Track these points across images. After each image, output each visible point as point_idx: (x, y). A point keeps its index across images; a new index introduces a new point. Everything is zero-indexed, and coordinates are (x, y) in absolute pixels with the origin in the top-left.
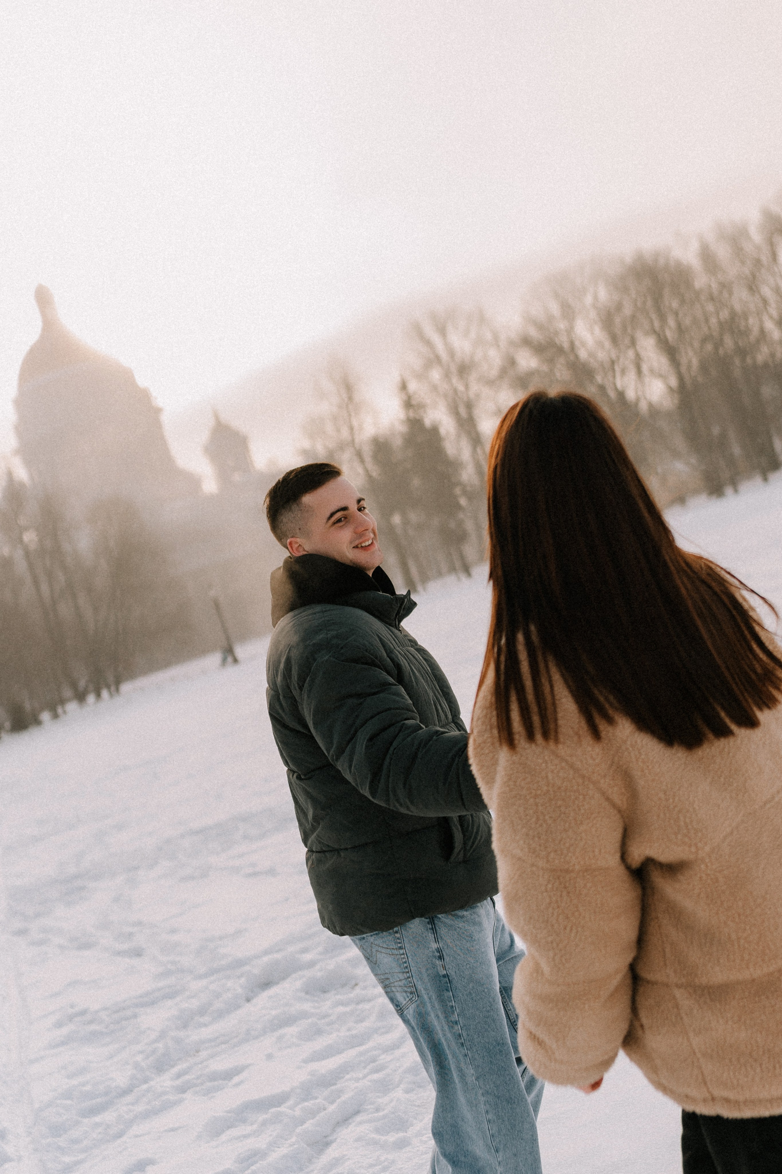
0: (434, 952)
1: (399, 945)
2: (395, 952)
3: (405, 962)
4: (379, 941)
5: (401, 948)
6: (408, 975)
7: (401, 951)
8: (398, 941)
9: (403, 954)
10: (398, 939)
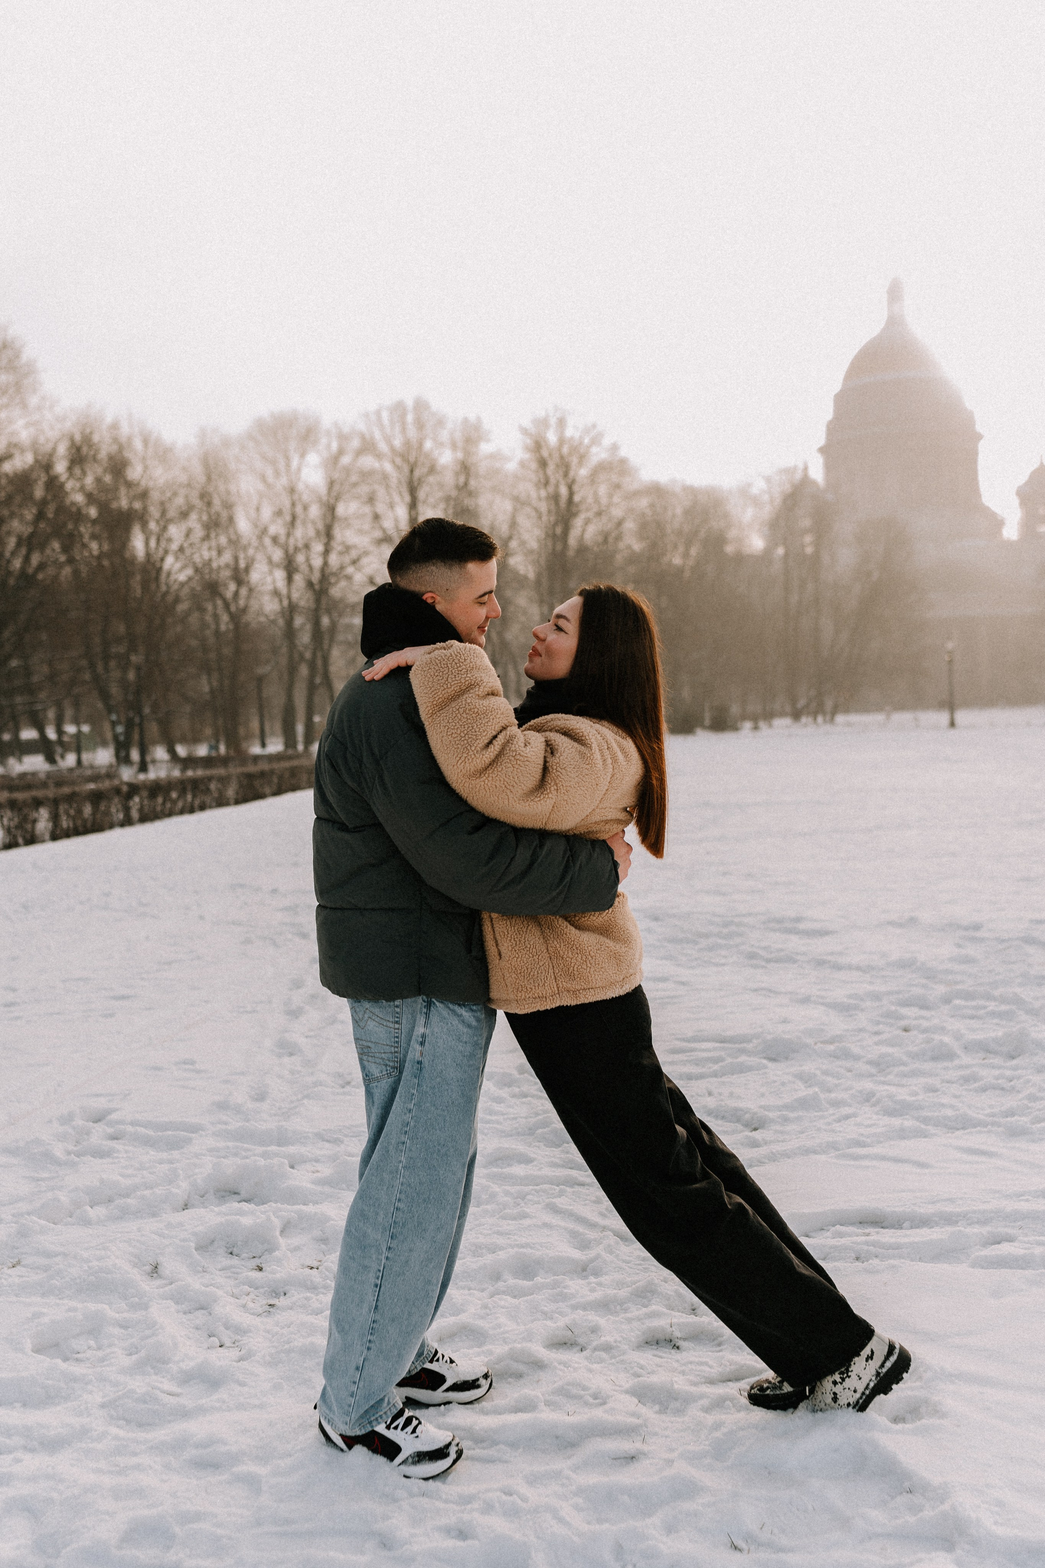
0: (418, 1037)
1: (396, 1019)
2: (391, 1025)
3: (397, 1037)
4: (377, 1011)
5: (397, 1022)
6: (396, 1049)
7: (397, 1026)
8: (397, 1015)
9: (398, 1029)
10: (397, 1013)
